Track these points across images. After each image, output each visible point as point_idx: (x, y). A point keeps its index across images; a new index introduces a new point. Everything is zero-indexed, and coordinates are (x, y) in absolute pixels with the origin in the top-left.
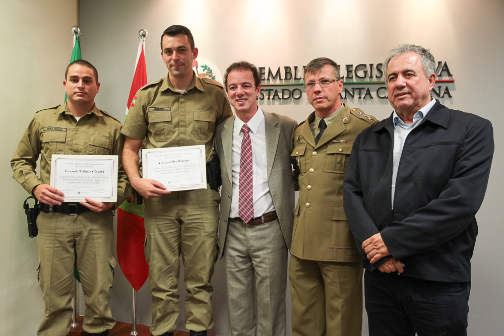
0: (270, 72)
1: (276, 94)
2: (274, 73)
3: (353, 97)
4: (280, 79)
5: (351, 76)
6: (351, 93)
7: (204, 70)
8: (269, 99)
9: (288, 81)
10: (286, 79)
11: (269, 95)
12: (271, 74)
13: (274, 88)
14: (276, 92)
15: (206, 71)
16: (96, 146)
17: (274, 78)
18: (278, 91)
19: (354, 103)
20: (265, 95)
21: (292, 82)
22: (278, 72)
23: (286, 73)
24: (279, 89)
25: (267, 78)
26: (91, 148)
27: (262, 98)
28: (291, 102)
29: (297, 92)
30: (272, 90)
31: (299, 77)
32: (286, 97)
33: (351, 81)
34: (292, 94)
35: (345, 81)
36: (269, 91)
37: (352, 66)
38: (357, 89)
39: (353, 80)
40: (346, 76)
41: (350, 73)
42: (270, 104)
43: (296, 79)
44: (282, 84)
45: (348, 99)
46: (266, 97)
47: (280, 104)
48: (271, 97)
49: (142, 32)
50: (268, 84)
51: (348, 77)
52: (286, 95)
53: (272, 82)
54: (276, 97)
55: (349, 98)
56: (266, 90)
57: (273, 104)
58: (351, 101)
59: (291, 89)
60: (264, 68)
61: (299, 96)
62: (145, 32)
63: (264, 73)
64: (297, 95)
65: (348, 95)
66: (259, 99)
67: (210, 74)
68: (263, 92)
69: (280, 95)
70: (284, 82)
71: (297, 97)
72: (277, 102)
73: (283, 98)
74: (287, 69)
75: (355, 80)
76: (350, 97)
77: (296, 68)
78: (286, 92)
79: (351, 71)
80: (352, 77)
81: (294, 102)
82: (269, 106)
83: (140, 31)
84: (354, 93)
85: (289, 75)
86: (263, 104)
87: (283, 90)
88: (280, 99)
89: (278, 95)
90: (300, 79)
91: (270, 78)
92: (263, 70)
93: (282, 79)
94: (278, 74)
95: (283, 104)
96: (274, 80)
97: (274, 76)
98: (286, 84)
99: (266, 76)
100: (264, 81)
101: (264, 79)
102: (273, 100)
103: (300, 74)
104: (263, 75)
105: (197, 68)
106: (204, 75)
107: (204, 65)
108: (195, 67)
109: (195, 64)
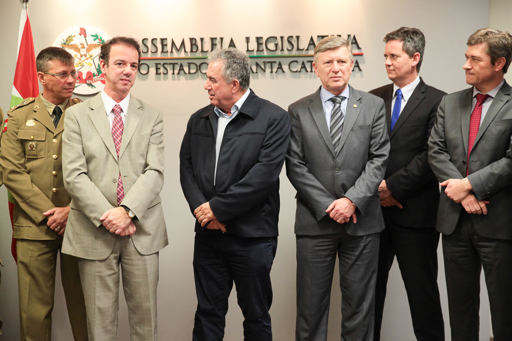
0: (173, 43)
1: (181, 68)
2: (178, 45)
3: (264, 71)
4: (185, 51)
5: (261, 49)
6: (263, 67)
7: (95, 40)
8: (173, 73)
9: (194, 53)
10: (192, 51)
11: (174, 69)
12: (174, 46)
13: (179, 62)
14: (181, 66)
15: (97, 41)
17: (178, 50)
18: (183, 65)
19: (265, 78)
20: (168, 69)
21: (199, 54)
22: (183, 43)
23: (192, 45)
24: (185, 63)
25: (170, 50)
27: (165, 72)
28: (198, 77)
29: (203, 66)
30: (177, 64)
31: (205, 50)
32: (192, 71)
33: (261, 54)
34: (199, 68)
35: (255, 54)
36: (174, 64)
37: (262, 38)
38: (268, 62)
39: (263, 53)
40: (256, 49)
41: (260, 46)
42: (175, 79)
43: (202, 51)
44: (187, 57)
45: (259, 74)
46: (170, 72)
47: (186, 79)
48: (176, 72)
50: (172, 57)
51: (258, 50)
52: (192, 69)
53: (175, 55)
54: (182, 72)
55: (260, 73)
56: (170, 64)
57: (179, 79)
58: (263, 75)
59: (198, 62)
60: (166, 39)
63: (166, 45)
64: (204, 69)
65: (259, 69)
66: (162, 74)
68: (166, 66)
69: (186, 69)
70: (189, 55)
72: (182, 77)
73: (189, 73)
74: (192, 40)
75: (266, 53)
76: (262, 72)
77: (202, 39)
78: (192, 66)
79: (262, 44)
80: (263, 50)
81: (201, 77)
84: (265, 67)
85: (195, 47)
86: (167, 79)
87: (189, 64)
88: (185, 73)
89: (183, 69)
90: (207, 51)
91: (174, 50)
92: (164, 41)
93: (187, 52)
94: (183, 46)
95: (190, 79)
96: (178, 53)
97: (178, 48)
98: (192, 57)
99: (169, 48)
100: (167, 54)
101: (167, 52)
102: (178, 75)
103: (207, 47)
104: (165, 47)
105: (85, 37)
106: (95, 46)
107: (95, 35)
108: (83, 36)
109: (83, 32)
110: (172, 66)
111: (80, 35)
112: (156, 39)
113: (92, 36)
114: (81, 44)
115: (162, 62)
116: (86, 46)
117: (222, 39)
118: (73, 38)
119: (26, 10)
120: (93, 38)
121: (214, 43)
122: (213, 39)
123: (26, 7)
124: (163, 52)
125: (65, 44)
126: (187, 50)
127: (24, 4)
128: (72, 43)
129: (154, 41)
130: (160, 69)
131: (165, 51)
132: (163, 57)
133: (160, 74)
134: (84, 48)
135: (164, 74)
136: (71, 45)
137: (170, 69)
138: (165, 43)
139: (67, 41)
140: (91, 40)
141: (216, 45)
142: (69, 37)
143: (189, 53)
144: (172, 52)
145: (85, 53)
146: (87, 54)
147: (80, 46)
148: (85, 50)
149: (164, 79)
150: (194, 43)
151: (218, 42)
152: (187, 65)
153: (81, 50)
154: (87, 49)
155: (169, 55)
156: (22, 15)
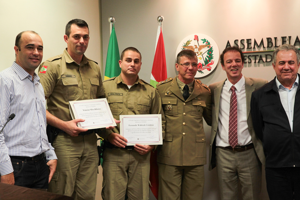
0: (255, 42)
1: (261, 59)
2: (259, 43)
4: (264, 47)
7: (204, 43)
8: (255, 62)
9: (270, 48)
10: (268, 47)
12: (256, 44)
13: (259, 54)
14: (261, 57)
15: (205, 43)
16: (142, 105)
17: (259, 47)
20: (252, 59)
21: (273, 49)
22: (262, 42)
23: (268, 43)
24: (263, 55)
25: (253, 47)
26: (138, 107)
27: (250, 61)
30: (258, 56)
31: (278, 45)
32: (268, 60)
42: (256, 66)
43: (276, 46)
44: (265, 51)
46: (253, 61)
47: (264, 66)
48: (257, 61)
49: (160, 18)
50: (254, 51)
52: (269, 59)
53: (257, 50)
54: (261, 61)
56: (253, 56)
57: (259, 66)
60: (251, 39)
63: (251, 43)
66: (247, 63)
67: (209, 46)
68: (250, 57)
69: (264, 59)
70: (267, 50)
72: (261, 65)
73: (266, 61)
74: (269, 39)
77: (276, 38)
78: (268, 57)
83: (159, 17)
85: (270, 44)
86: (251, 66)
88: (263, 62)
89: (262, 59)
91: (256, 47)
93: (265, 47)
94: (262, 44)
95: (267, 66)
96: (259, 48)
97: (259, 45)
98: (269, 51)
99: (252, 45)
100: (251, 49)
101: (251, 48)
102: (259, 63)
103: (279, 43)
104: (250, 45)
105: (198, 41)
106: (204, 46)
107: (204, 39)
108: (196, 40)
109: (196, 38)
110: (254, 57)
111: (195, 40)
112: (244, 40)
113: (202, 40)
114: (195, 46)
115: (247, 55)
116: (198, 47)
117: (290, 37)
118: (190, 42)
119: (161, 26)
120: (203, 41)
121: (285, 40)
122: (283, 38)
123: (161, 24)
124: (248, 48)
125: (185, 46)
126: (265, 46)
127: (160, 22)
128: (189, 45)
129: (243, 41)
130: (246, 59)
131: (249, 47)
132: (248, 51)
133: (246, 63)
134: (197, 48)
135: (249, 63)
136: (189, 46)
137: (253, 60)
138: (250, 42)
139: (186, 44)
140: (201, 43)
141: (286, 41)
142: (188, 41)
143: (266, 48)
144: (254, 48)
145: (198, 51)
146: (199, 52)
147: (194, 47)
148: (198, 49)
149: (249, 66)
150: (270, 41)
151: (287, 39)
152: (265, 56)
153: (195, 49)
154: (199, 49)
155: (252, 50)
156: (158, 30)
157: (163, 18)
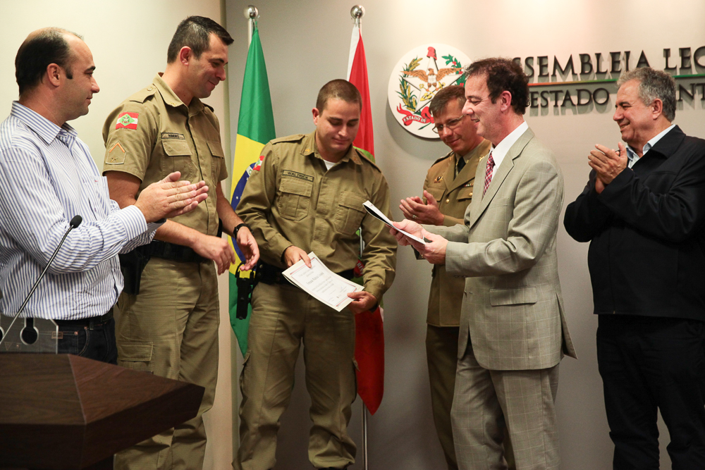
0: (556, 62)
1: (568, 98)
2: (563, 65)
3: (692, 97)
4: (573, 73)
5: (687, 66)
6: (690, 92)
7: (447, 63)
8: (556, 106)
9: (587, 76)
10: (583, 73)
11: (556, 100)
12: (557, 67)
13: (565, 89)
14: (568, 94)
15: (451, 64)
16: (348, 208)
17: (563, 73)
18: (571, 92)
19: (694, 107)
20: (549, 99)
21: (593, 77)
22: (570, 62)
23: (583, 64)
24: (572, 90)
25: (551, 73)
26: (341, 211)
27: (544, 104)
28: (592, 109)
29: (601, 93)
30: (561, 91)
31: (603, 70)
32: (584, 101)
33: (688, 73)
34: (593, 97)
35: (678, 74)
36: (556, 93)
37: (689, 49)
38: (698, 85)
39: (691, 72)
40: (679, 66)
41: (686, 61)
42: (558, 114)
43: (598, 72)
44: (576, 81)
45: (684, 102)
46: (552, 103)
47: (575, 113)
48: (560, 103)
49: (356, 10)
50: (554, 82)
51: (683, 68)
52: (584, 98)
53: (559, 79)
54: (568, 103)
55: (686, 101)
56: (551, 92)
57: (563, 113)
58: (690, 104)
59: (592, 89)
60: (546, 57)
61: (605, 100)
62: (361, 9)
63: (547, 66)
64: (601, 98)
65: (684, 95)
66: (540, 107)
67: (458, 70)
68: (545, 95)
69: (575, 99)
70: (579, 79)
71: (601, 101)
72: (569, 111)
73: (579, 104)
74: (584, 57)
75: (694, 72)
76: (688, 99)
77: (598, 56)
78: (583, 94)
79: (689, 58)
80: (690, 67)
81: (597, 109)
82: (557, 117)
83: (354, 8)
84: (693, 92)
85: (587, 67)
86: (547, 113)
87: (579, 92)
88: (573, 105)
89: (570, 100)
90: (606, 73)
91: (557, 73)
92: (544, 60)
93: (576, 74)
94: (570, 66)
95: (579, 113)
96: (563, 76)
97: (563, 69)
98: (584, 81)
99: (550, 69)
100: (547, 78)
101: (547, 75)
102: (564, 108)
103: (606, 65)
104: (544, 68)
105: (435, 59)
106: (447, 71)
107: (448, 56)
108: (432, 58)
109: (432, 53)
110: (554, 94)
111: (428, 57)
112: (532, 58)
113: (444, 57)
114: (429, 70)
115: (540, 90)
116: (436, 72)
117: (628, 53)
118: (419, 62)
119: (359, 27)
120: (446, 60)
121: (617, 60)
122: (614, 55)
123: (359, 23)
124: (541, 75)
125: (408, 70)
126: (576, 72)
127: (357, 19)
128: (417, 69)
129: (529, 61)
130: (536, 99)
131: (544, 74)
132: (541, 83)
133: (537, 106)
134: (434, 74)
135: (542, 106)
136: (416, 71)
137: (551, 100)
138: (544, 63)
139: (411, 66)
140: (442, 64)
141: (619, 62)
142: (414, 60)
143: (579, 76)
144: (554, 75)
145: (435, 81)
146: (437, 83)
147: (428, 72)
148: (435, 77)
149: (542, 114)
150: (586, 61)
151: (622, 57)
152: (576, 92)
153: (429, 77)
154: (437, 76)
155: (550, 80)
156: (353, 34)
157: (363, 10)
